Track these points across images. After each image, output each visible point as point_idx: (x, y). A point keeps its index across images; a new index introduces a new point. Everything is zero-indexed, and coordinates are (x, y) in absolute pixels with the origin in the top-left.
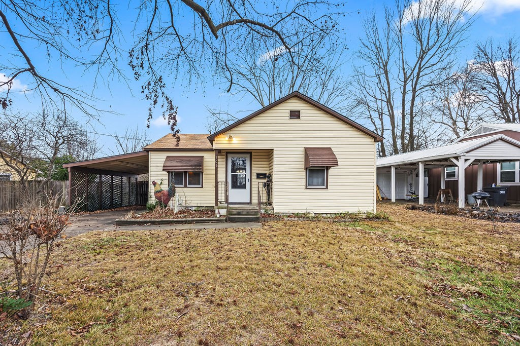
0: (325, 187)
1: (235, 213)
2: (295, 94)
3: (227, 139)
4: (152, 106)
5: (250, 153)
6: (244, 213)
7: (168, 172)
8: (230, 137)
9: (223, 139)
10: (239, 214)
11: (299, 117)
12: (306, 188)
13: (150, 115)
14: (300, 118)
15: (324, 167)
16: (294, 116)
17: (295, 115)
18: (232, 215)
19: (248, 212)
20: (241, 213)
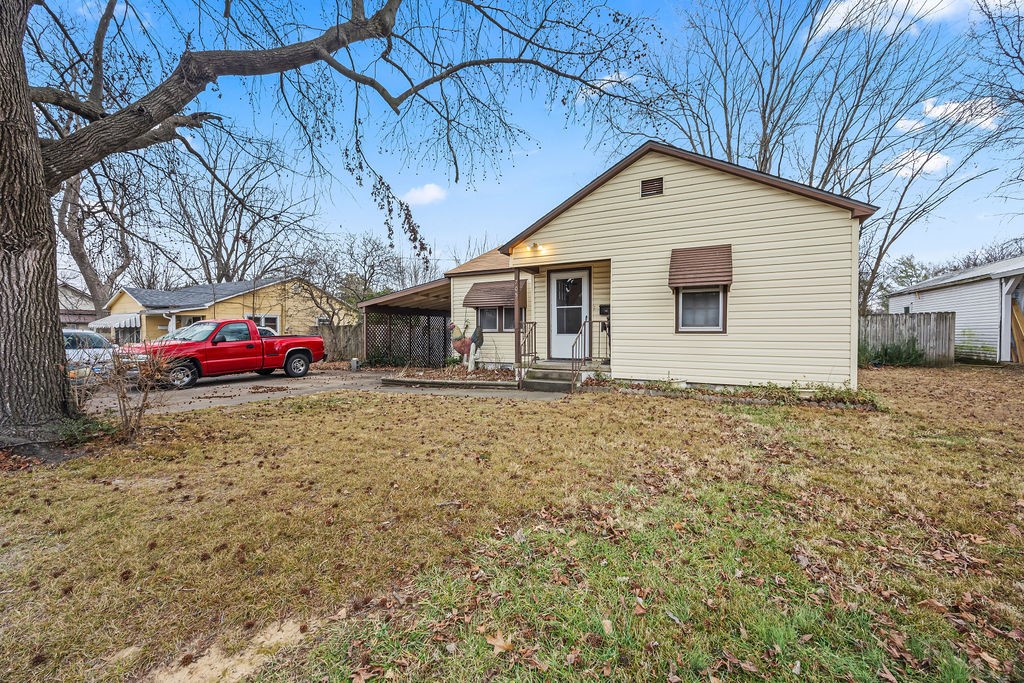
0: (720, 329)
1: (540, 375)
2: (648, 147)
3: (529, 249)
4: (388, 218)
5: (589, 269)
6: (555, 376)
7: (477, 308)
8: (535, 245)
9: (524, 250)
10: (545, 377)
11: (660, 191)
12: (677, 332)
13: (390, 230)
14: (662, 192)
15: (717, 286)
16: (650, 190)
17: (652, 187)
18: (534, 378)
19: (560, 374)
20: (550, 376)
